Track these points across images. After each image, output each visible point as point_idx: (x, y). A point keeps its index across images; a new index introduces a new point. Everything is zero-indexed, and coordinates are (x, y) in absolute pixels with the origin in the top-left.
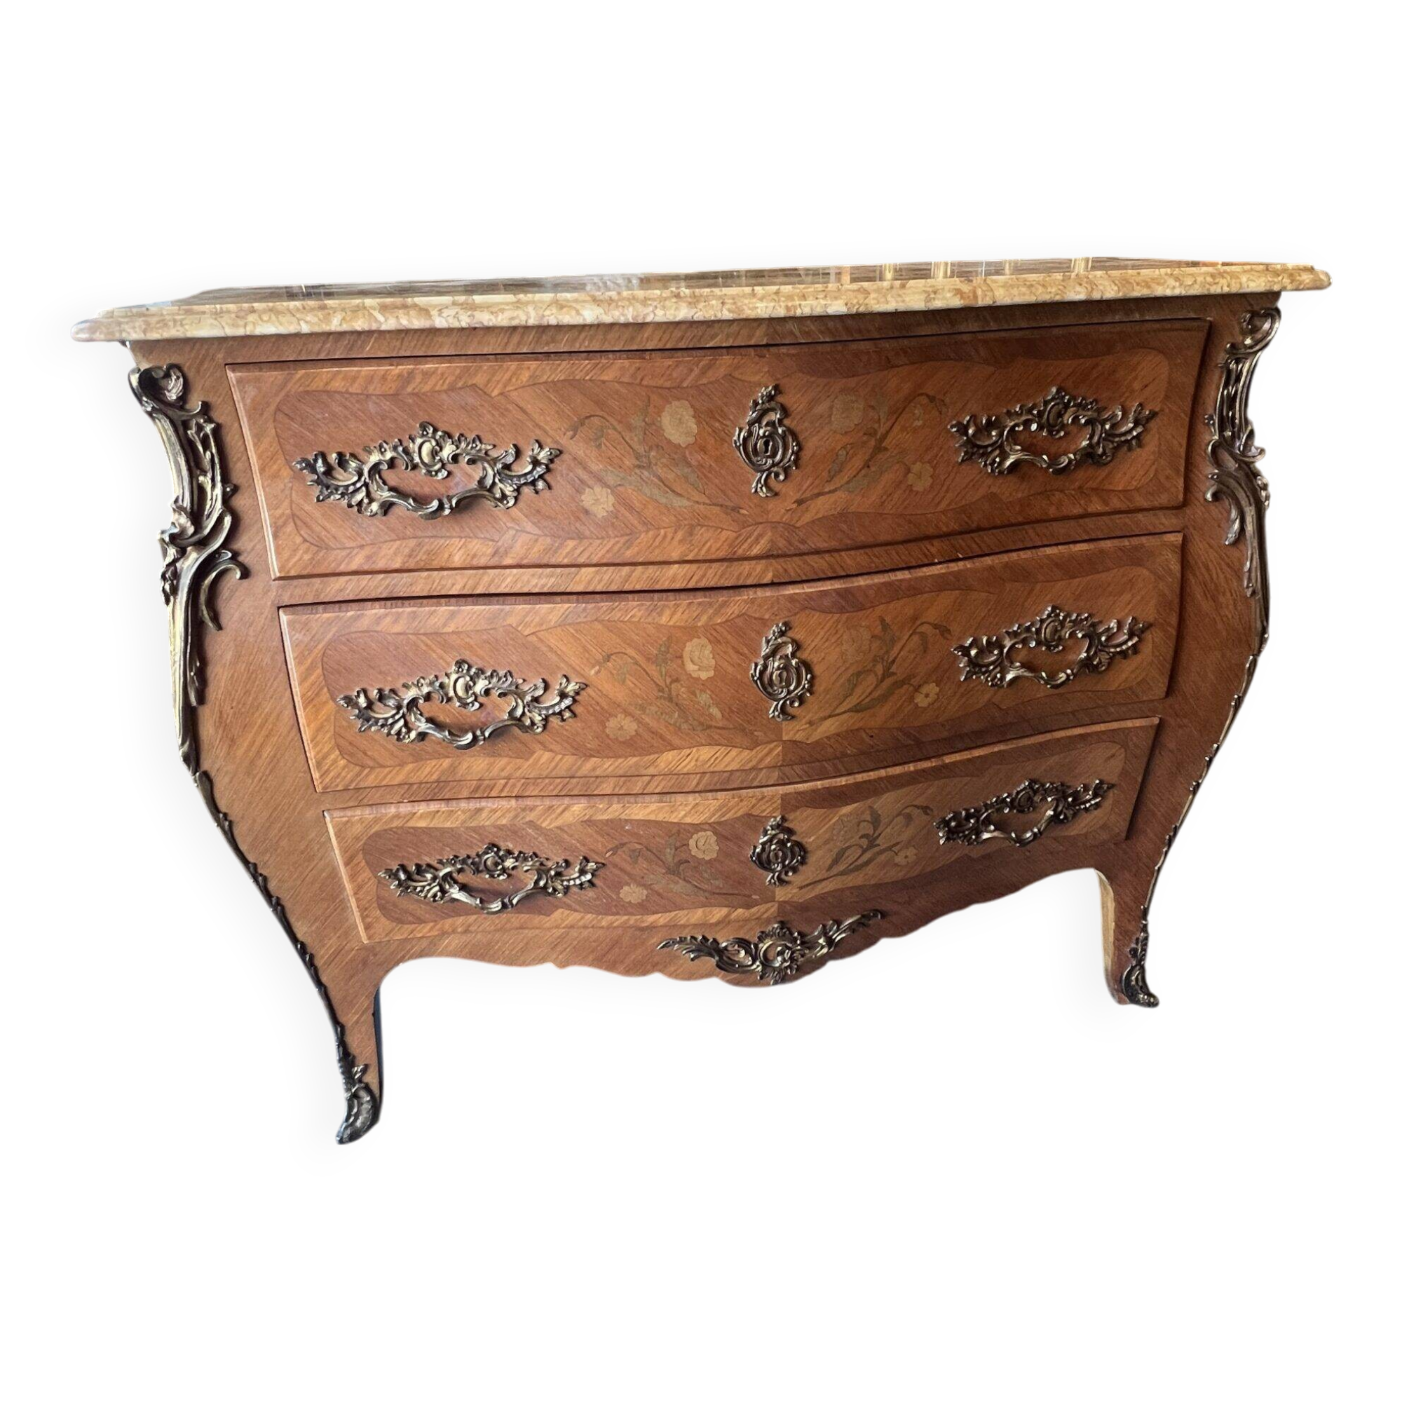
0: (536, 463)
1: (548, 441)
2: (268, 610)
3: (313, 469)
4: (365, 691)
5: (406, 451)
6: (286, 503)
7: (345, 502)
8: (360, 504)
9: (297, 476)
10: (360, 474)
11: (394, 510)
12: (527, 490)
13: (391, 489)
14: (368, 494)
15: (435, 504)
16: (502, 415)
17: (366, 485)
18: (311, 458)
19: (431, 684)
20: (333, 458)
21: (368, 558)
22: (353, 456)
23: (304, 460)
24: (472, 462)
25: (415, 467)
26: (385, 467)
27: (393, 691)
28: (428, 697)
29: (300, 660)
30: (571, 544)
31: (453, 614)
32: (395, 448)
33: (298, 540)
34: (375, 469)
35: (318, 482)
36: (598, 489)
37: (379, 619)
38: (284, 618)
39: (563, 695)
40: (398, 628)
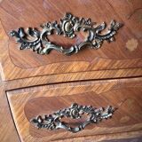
0: (112, 30)
1: (118, 20)
2: (3, 93)
3: (18, 36)
4: (40, 117)
5: (59, 26)
6: (7, 51)
7: (32, 50)
8: (38, 49)
9: (10, 39)
10: (39, 37)
11: (53, 52)
12: (105, 41)
13: (52, 43)
14: (42, 46)
15: (72, 49)
16: (102, 9)
17: (41, 42)
18: (17, 31)
19: (64, 112)
20: (27, 30)
21: (41, 70)
22: (36, 29)
23: (14, 32)
24: (86, 31)
25: (62, 33)
26: (49, 34)
27: (50, 116)
28: (62, 117)
29: (16, 110)
30: (118, 61)
31: (73, 88)
32: (54, 25)
33: (13, 66)
34: (45, 35)
35: (21, 41)
36: (133, 40)
37: (45, 93)
38: (9, 95)
39: (109, 113)
40: (52, 95)
